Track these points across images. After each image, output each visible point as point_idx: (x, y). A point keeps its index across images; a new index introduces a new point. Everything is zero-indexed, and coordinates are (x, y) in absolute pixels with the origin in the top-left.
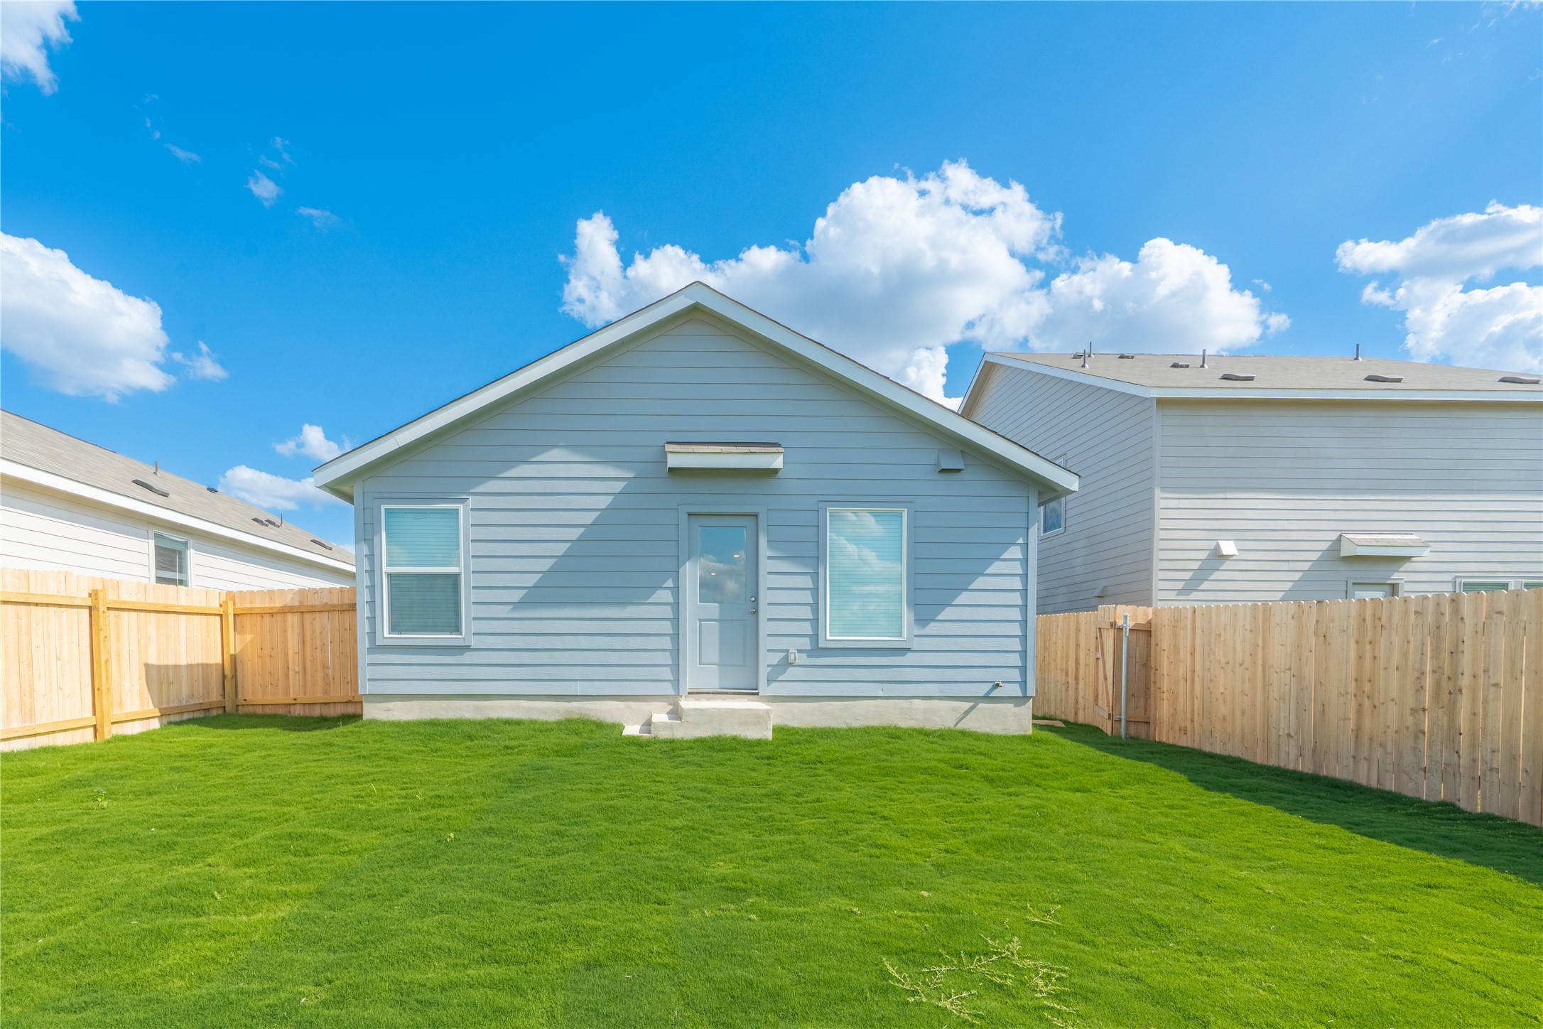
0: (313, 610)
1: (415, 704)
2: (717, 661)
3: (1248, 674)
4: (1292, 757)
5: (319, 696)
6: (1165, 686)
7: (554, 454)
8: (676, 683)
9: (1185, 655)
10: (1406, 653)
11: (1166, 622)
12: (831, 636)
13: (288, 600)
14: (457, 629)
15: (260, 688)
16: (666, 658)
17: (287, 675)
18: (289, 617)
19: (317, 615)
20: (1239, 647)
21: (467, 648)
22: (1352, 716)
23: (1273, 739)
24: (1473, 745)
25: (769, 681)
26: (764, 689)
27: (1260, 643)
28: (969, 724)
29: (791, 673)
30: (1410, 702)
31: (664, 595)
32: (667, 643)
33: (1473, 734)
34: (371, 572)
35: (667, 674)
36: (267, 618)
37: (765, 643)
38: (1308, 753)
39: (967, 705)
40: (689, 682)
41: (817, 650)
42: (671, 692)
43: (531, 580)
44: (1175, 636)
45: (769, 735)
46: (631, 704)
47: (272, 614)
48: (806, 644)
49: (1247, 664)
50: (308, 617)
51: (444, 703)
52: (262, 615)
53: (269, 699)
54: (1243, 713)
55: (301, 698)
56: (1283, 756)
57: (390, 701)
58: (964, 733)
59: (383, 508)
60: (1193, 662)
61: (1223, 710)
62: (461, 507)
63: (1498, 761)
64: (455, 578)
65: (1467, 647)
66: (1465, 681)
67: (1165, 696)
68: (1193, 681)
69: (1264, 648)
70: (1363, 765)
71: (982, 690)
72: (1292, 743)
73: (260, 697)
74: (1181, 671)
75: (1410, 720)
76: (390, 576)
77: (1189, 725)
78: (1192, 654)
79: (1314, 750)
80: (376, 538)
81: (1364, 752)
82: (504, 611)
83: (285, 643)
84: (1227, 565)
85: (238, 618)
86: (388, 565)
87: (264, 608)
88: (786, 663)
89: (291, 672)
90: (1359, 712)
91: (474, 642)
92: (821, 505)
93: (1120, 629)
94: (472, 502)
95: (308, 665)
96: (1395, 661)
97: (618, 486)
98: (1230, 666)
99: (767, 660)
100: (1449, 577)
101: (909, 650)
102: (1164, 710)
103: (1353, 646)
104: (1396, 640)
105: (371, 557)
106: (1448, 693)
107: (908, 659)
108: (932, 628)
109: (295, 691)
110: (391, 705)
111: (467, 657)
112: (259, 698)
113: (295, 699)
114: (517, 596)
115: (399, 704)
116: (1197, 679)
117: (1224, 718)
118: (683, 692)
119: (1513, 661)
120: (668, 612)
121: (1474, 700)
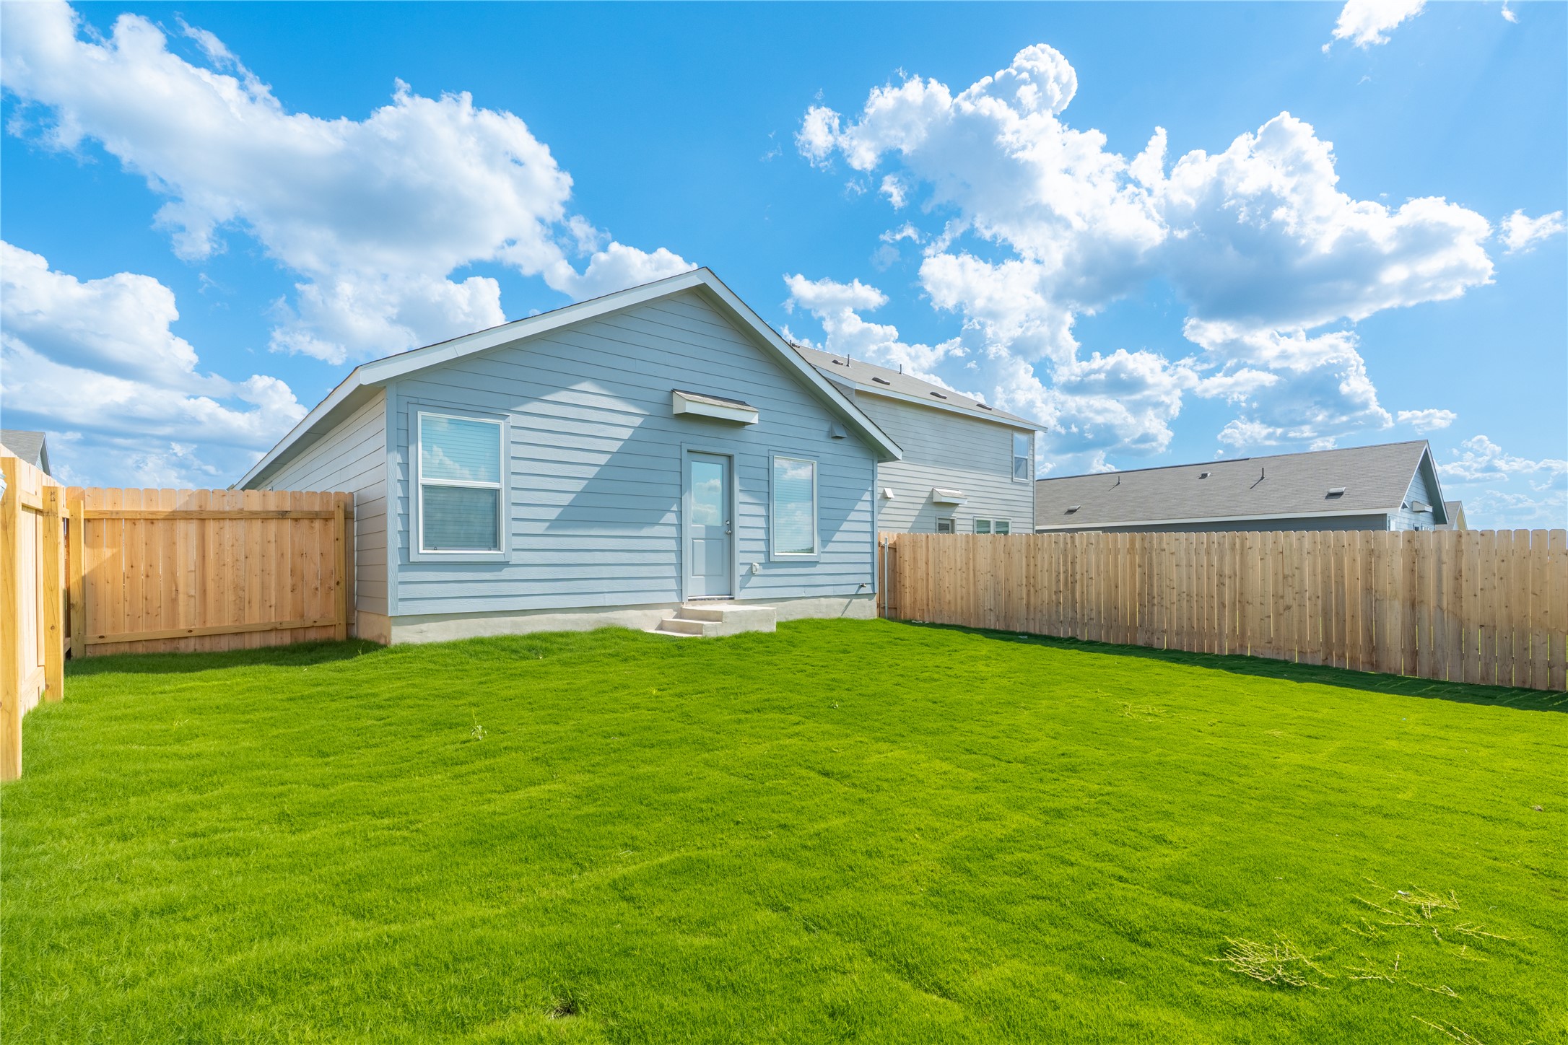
0: (220, 517)
1: (452, 623)
2: (704, 573)
3: (964, 575)
4: (993, 622)
5: (228, 623)
6: (907, 585)
7: (585, 386)
8: (680, 592)
9: (922, 564)
10: (1051, 563)
11: (907, 543)
12: (778, 554)
13: (178, 504)
14: (495, 544)
15: (127, 619)
16: (671, 571)
17: (174, 601)
18: (181, 526)
19: (227, 523)
20: (958, 559)
21: (507, 564)
22: (1025, 596)
23: (981, 612)
24: (1083, 607)
25: (741, 588)
26: (739, 594)
27: (971, 556)
28: (850, 614)
29: (754, 581)
30: (1054, 589)
31: (671, 518)
32: (672, 558)
33: (1082, 602)
34: (405, 482)
35: (672, 584)
36: (142, 528)
37: (739, 558)
38: (1002, 619)
39: (847, 601)
40: (690, 591)
41: (769, 563)
42: (676, 600)
43: (566, 499)
44: (914, 552)
45: (774, 629)
46: (647, 612)
47: (152, 521)
48: (762, 558)
49: (964, 569)
50: (211, 527)
51: (482, 621)
52: (134, 521)
53: (142, 632)
54: (962, 598)
55: (197, 627)
56: (987, 622)
57: (423, 622)
58: (844, 620)
59: (420, 414)
60: (927, 569)
61: (948, 597)
62: (501, 423)
63: (1094, 615)
64: (495, 493)
65: (1078, 560)
66: (1078, 577)
67: (908, 590)
68: (928, 580)
69: (974, 560)
70: (1031, 623)
71: (853, 590)
72: (992, 614)
73: (127, 632)
74: (919, 574)
75: (1054, 597)
76: (425, 487)
77: (925, 608)
78: (927, 563)
79: (1005, 617)
80: (412, 449)
81: (1032, 616)
82: (541, 528)
83: (171, 559)
84: (889, 504)
85: (90, 525)
86: (423, 476)
87: (140, 513)
88: (751, 573)
89: (182, 597)
90: (1028, 594)
91: (515, 558)
92: (771, 453)
93: (883, 547)
94: (513, 419)
95: (211, 586)
96: (1046, 567)
97: (638, 421)
98: (952, 571)
99: (740, 570)
100: (971, 517)
101: (817, 562)
102: (907, 599)
103: (1024, 559)
104: (1046, 556)
105: (405, 466)
106: (1071, 582)
107: (818, 569)
108: (830, 547)
109: (187, 619)
110: (424, 626)
111: (506, 573)
112: (125, 633)
113: (190, 631)
114: (553, 514)
115: (433, 625)
116: (930, 579)
117: (950, 602)
118: (685, 600)
119: (1098, 567)
120: (673, 532)
121: (1082, 585)
